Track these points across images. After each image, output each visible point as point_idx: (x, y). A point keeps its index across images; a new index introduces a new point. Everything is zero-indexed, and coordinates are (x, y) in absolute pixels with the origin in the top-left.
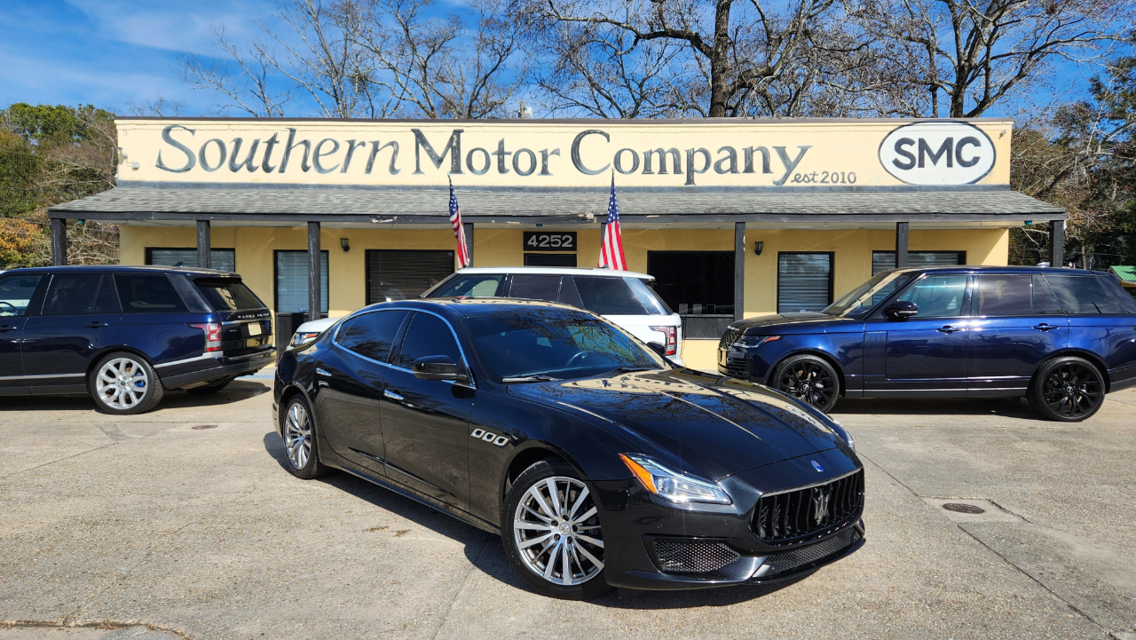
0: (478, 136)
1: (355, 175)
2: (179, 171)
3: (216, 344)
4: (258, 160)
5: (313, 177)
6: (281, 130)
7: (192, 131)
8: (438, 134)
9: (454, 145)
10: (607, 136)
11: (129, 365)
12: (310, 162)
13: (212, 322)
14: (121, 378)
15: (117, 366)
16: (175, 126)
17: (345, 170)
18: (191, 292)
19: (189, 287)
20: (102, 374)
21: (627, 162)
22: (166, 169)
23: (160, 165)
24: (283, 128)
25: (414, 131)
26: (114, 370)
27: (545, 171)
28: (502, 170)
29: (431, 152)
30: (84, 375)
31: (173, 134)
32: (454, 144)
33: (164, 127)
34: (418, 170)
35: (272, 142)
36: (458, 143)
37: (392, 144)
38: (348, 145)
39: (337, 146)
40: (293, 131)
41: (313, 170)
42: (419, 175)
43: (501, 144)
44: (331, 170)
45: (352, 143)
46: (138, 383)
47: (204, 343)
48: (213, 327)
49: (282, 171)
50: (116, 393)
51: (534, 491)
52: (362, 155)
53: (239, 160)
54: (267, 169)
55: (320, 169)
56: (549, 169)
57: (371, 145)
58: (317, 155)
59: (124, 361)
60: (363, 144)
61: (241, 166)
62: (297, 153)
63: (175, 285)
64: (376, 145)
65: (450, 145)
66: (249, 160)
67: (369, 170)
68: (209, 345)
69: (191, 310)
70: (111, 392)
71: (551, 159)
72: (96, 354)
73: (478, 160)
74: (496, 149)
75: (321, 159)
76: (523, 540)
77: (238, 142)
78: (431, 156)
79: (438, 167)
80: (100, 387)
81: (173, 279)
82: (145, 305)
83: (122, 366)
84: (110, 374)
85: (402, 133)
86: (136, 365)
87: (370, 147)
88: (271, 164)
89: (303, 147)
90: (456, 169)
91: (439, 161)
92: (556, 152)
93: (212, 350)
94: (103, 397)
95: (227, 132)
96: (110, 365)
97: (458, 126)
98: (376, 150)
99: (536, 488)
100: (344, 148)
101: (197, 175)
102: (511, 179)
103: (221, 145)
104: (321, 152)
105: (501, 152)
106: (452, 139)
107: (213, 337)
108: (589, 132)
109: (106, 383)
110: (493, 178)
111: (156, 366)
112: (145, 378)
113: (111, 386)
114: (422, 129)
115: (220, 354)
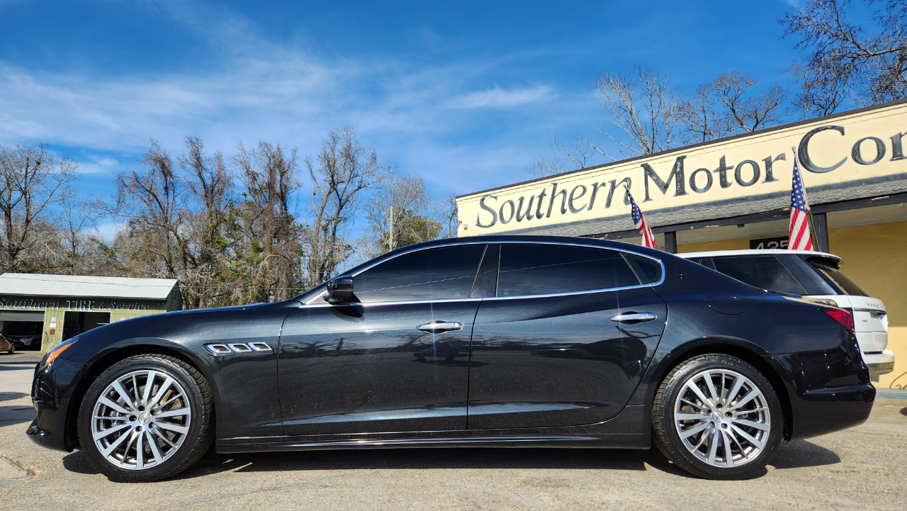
0: (701, 159)
1: (600, 211)
2: (489, 227)
4: (533, 212)
5: (569, 217)
6: (547, 186)
7: (495, 198)
8: (663, 166)
9: (678, 172)
10: (842, 130)
12: (566, 206)
16: (487, 196)
17: (590, 208)
21: (869, 151)
22: (481, 226)
23: (479, 224)
24: (549, 184)
25: (642, 166)
27: (769, 178)
28: (724, 184)
29: (658, 181)
31: (486, 203)
32: (678, 170)
33: (481, 198)
34: (647, 198)
35: (542, 195)
36: (682, 168)
37: (626, 180)
38: (593, 188)
39: (585, 189)
40: (555, 185)
41: (568, 212)
42: (648, 202)
43: (723, 160)
45: (595, 186)
49: (548, 216)
52: (603, 193)
53: (522, 213)
54: (539, 216)
55: (573, 210)
56: (774, 175)
57: (610, 184)
58: (571, 199)
60: (604, 184)
61: (524, 216)
62: (559, 199)
64: (613, 183)
65: (674, 171)
66: (528, 212)
67: (608, 205)
71: (776, 166)
73: (701, 181)
74: (717, 165)
75: (574, 203)
77: (522, 200)
78: (658, 184)
79: (664, 193)
85: (634, 171)
87: (609, 186)
88: (541, 212)
89: (562, 195)
90: (681, 192)
91: (665, 187)
92: (781, 157)
95: (514, 194)
97: (680, 153)
98: (613, 187)
100: (590, 190)
101: (499, 228)
102: (735, 191)
103: (512, 204)
104: (574, 198)
105: (723, 169)
106: (676, 166)
108: (814, 132)
110: (717, 193)
114: (649, 163)
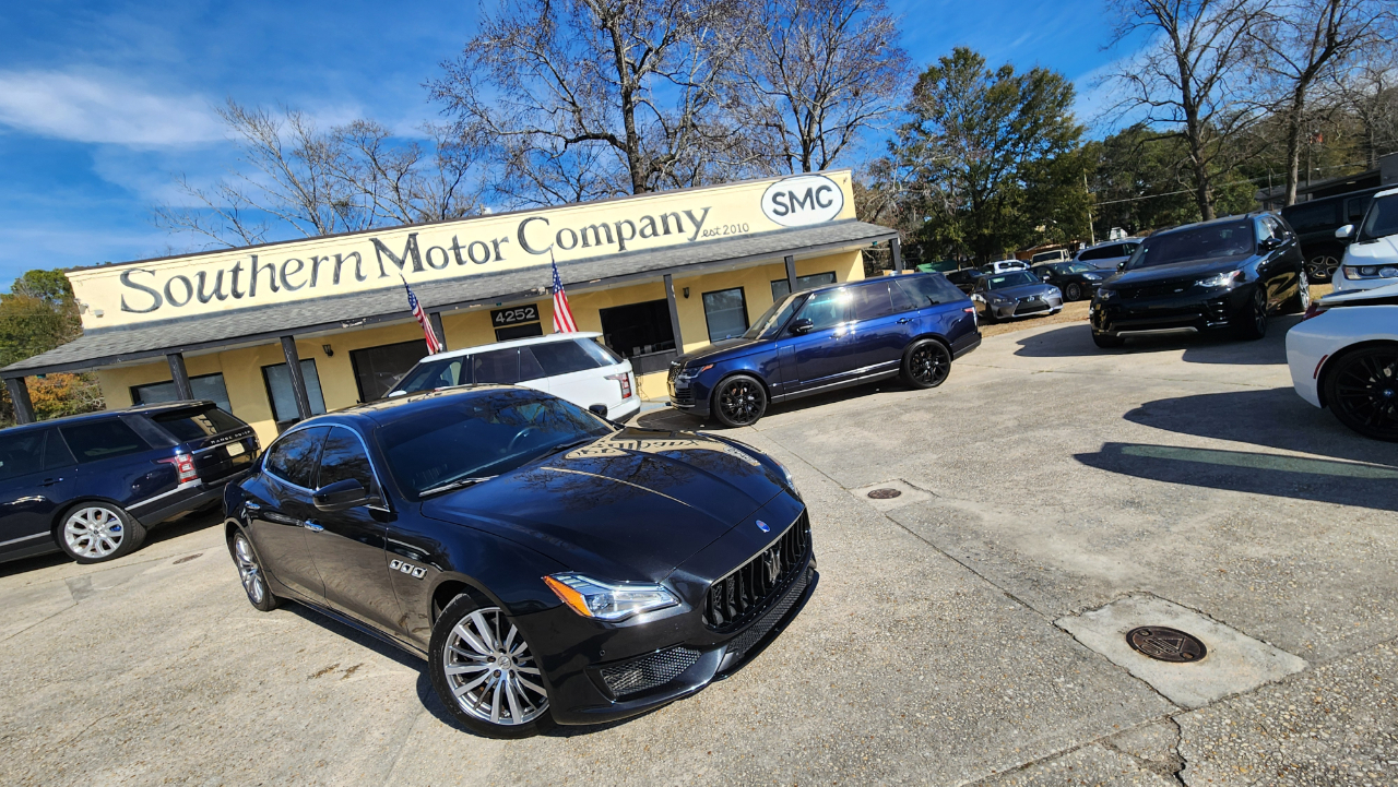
0: (433, 237)
1: (325, 287)
2: (148, 311)
3: (192, 474)
4: (226, 288)
5: (284, 296)
6: (243, 258)
7: (152, 272)
8: (396, 241)
9: (412, 247)
10: (547, 221)
11: (98, 514)
12: (278, 283)
13: (182, 454)
14: (92, 527)
15: (85, 517)
16: (133, 269)
17: (314, 284)
18: (151, 430)
19: (149, 424)
20: (70, 527)
21: (567, 239)
22: (133, 311)
23: (126, 308)
24: (245, 256)
25: (372, 240)
26: (83, 521)
27: (498, 258)
28: (460, 262)
29: (391, 256)
30: (49, 533)
31: (132, 278)
32: (412, 246)
33: (121, 272)
34: (383, 274)
35: (236, 271)
36: (416, 244)
37: (354, 254)
38: (312, 262)
39: (301, 265)
40: (255, 258)
41: (282, 289)
42: (385, 278)
43: (455, 239)
44: (300, 287)
45: (315, 260)
46: (114, 528)
47: (177, 476)
48: (184, 459)
49: (252, 294)
50: (91, 543)
51: (460, 629)
52: (327, 269)
53: (207, 292)
54: (237, 295)
55: (289, 287)
56: (502, 255)
57: (334, 259)
58: (283, 276)
59: (90, 511)
60: (326, 259)
61: (211, 296)
62: (264, 277)
63: (132, 427)
64: (338, 258)
65: (408, 247)
66: (217, 291)
67: (336, 281)
68: (182, 476)
69: (156, 447)
70: (84, 543)
71: (502, 247)
72: (57, 510)
73: (437, 258)
74: (451, 245)
75: (288, 279)
76: (460, 685)
77: (202, 276)
78: (395, 262)
79: (402, 268)
80: (70, 541)
81: (128, 420)
82: (104, 451)
83: (90, 516)
84: (78, 526)
85: (362, 243)
86: (105, 512)
87: (333, 261)
88: (240, 290)
89: (268, 270)
90: (418, 268)
91: (401, 263)
92: (505, 240)
93: (188, 480)
94: (77, 550)
95: (190, 268)
96: (77, 517)
97: (412, 230)
98: (339, 261)
99: (461, 626)
100: (309, 265)
101: (167, 311)
102: (470, 269)
103: (185, 280)
104: (287, 272)
105: (456, 247)
106: (409, 242)
107: (186, 467)
108: (530, 219)
109: (77, 536)
110: (454, 270)
111: (127, 509)
112: (119, 522)
113: (83, 538)
114: (379, 238)
115: (198, 482)
